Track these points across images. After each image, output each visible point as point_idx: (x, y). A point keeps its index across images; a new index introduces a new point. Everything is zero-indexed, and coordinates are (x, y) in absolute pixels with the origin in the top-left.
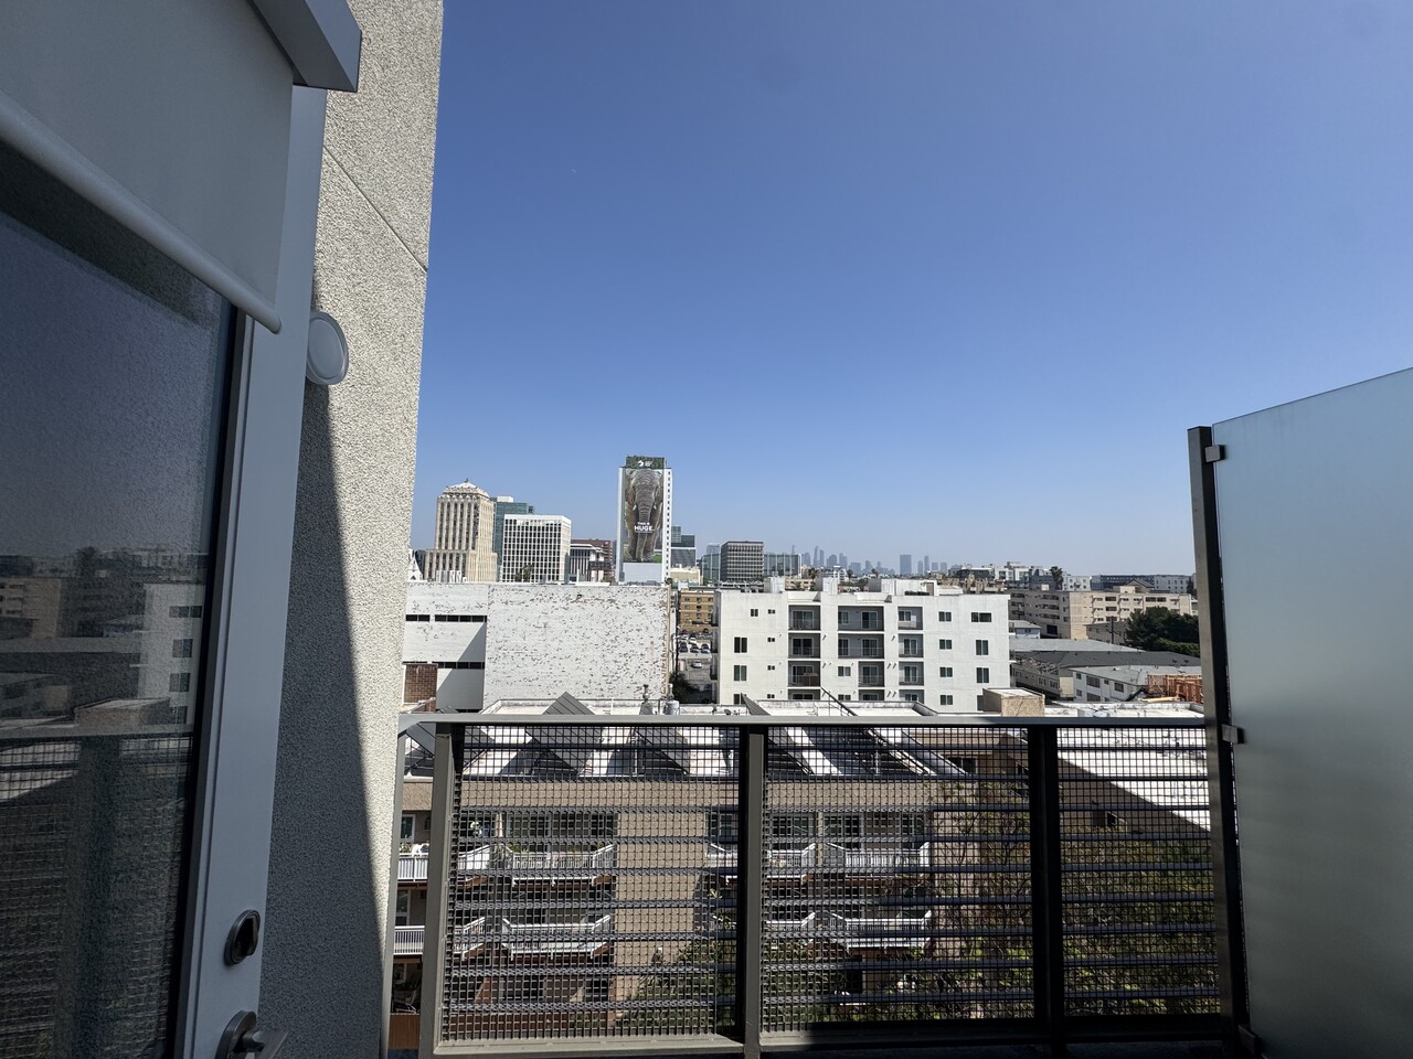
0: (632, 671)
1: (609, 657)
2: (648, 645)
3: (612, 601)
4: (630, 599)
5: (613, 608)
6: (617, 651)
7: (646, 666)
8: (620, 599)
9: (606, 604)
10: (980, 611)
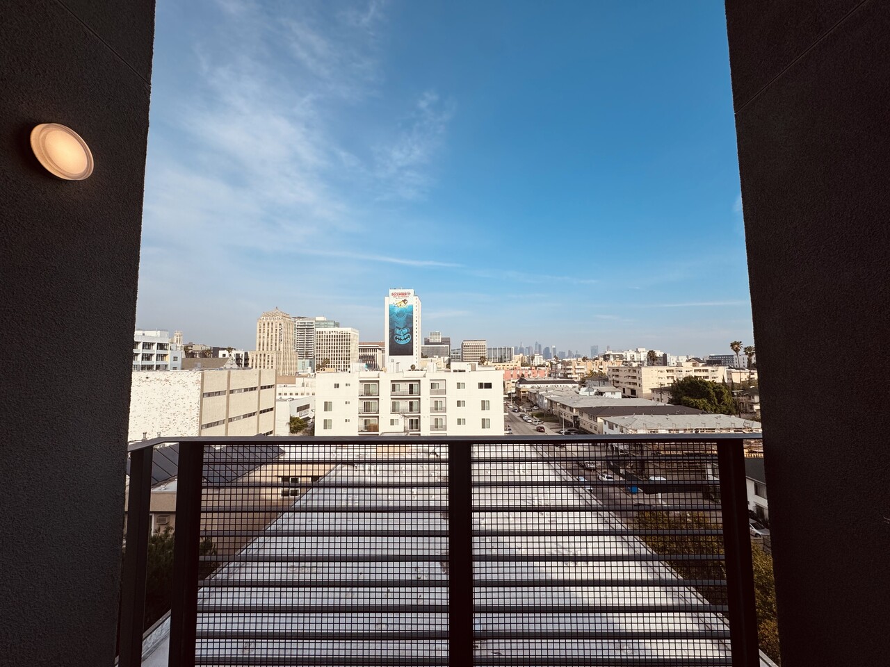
0: (178, 424)
1: (165, 416)
2: (188, 407)
3: (167, 381)
4: (178, 379)
5: (167, 385)
6: (169, 411)
7: (187, 421)
8: (172, 379)
9: (164, 382)
10: (484, 381)
